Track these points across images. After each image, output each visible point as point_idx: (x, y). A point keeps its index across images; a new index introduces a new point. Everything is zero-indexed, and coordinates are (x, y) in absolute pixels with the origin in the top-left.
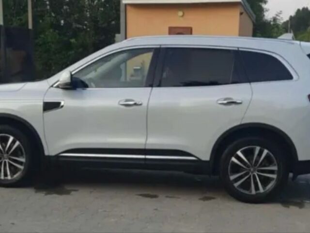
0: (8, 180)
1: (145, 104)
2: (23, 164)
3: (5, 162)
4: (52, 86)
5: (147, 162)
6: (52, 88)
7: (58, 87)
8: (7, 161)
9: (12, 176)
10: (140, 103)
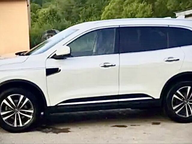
0: (20, 127)
1: (117, 65)
2: (32, 114)
3: (17, 114)
4: (48, 58)
5: (120, 104)
6: (48, 59)
7: (52, 57)
8: (19, 113)
9: (23, 124)
10: (114, 65)
